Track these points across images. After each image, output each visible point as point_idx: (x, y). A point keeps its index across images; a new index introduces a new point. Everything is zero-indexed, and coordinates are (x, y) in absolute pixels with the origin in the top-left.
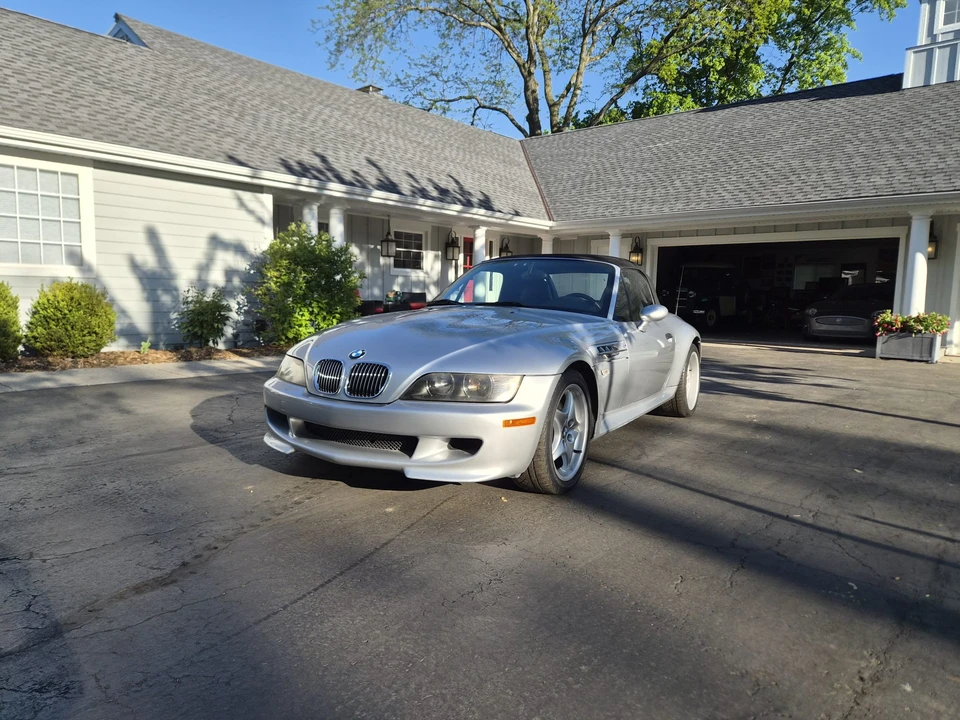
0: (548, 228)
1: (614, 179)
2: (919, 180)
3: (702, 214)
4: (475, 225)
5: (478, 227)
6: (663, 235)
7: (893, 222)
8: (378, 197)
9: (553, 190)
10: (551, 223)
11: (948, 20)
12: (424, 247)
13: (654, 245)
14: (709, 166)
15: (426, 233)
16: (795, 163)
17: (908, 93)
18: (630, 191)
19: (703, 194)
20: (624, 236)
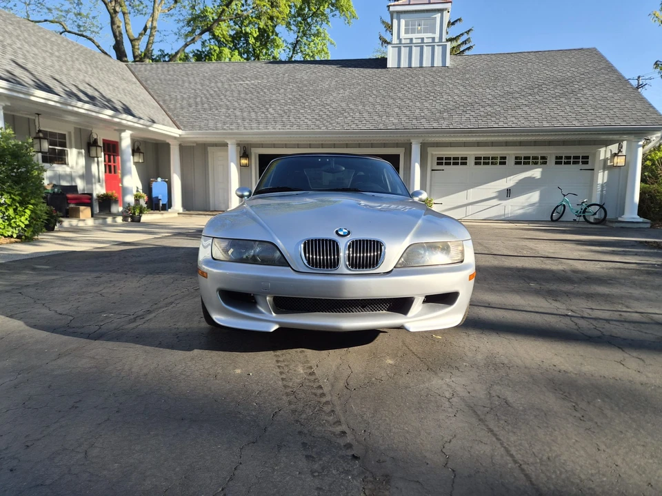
0: (178, 136)
1: (221, 103)
2: (414, 121)
3: (297, 133)
4: (122, 128)
5: (124, 131)
6: (262, 146)
7: (397, 145)
8: (39, 96)
9: (172, 106)
10: (180, 132)
11: (407, 32)
12: (68, 144)
13: (256, 152)
14: (289, 101)
15: (70, 133)
16: (344, 105)
17: (391, 71)
18: (238, 113)
19: (293, 120)
20: (238, 145)
